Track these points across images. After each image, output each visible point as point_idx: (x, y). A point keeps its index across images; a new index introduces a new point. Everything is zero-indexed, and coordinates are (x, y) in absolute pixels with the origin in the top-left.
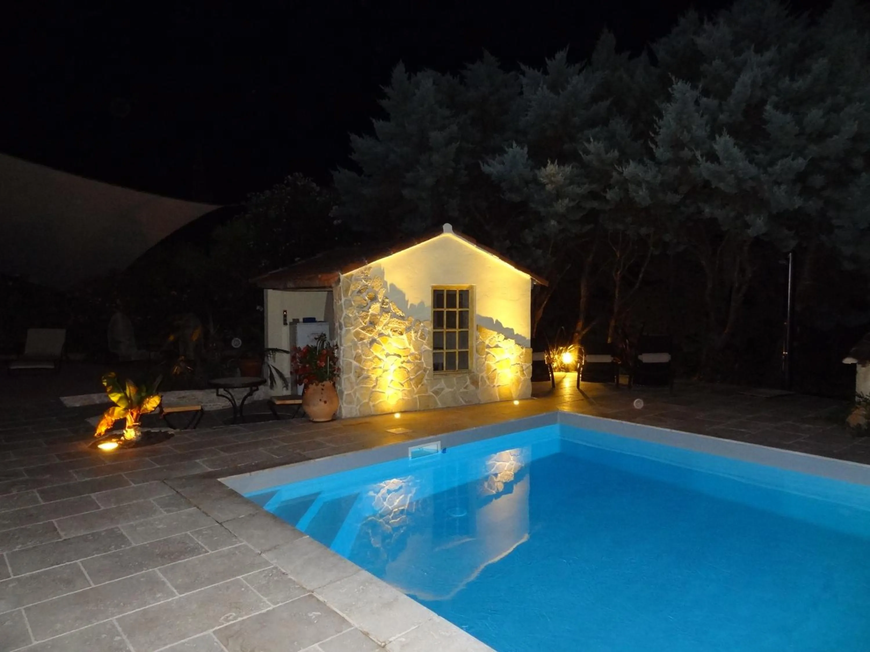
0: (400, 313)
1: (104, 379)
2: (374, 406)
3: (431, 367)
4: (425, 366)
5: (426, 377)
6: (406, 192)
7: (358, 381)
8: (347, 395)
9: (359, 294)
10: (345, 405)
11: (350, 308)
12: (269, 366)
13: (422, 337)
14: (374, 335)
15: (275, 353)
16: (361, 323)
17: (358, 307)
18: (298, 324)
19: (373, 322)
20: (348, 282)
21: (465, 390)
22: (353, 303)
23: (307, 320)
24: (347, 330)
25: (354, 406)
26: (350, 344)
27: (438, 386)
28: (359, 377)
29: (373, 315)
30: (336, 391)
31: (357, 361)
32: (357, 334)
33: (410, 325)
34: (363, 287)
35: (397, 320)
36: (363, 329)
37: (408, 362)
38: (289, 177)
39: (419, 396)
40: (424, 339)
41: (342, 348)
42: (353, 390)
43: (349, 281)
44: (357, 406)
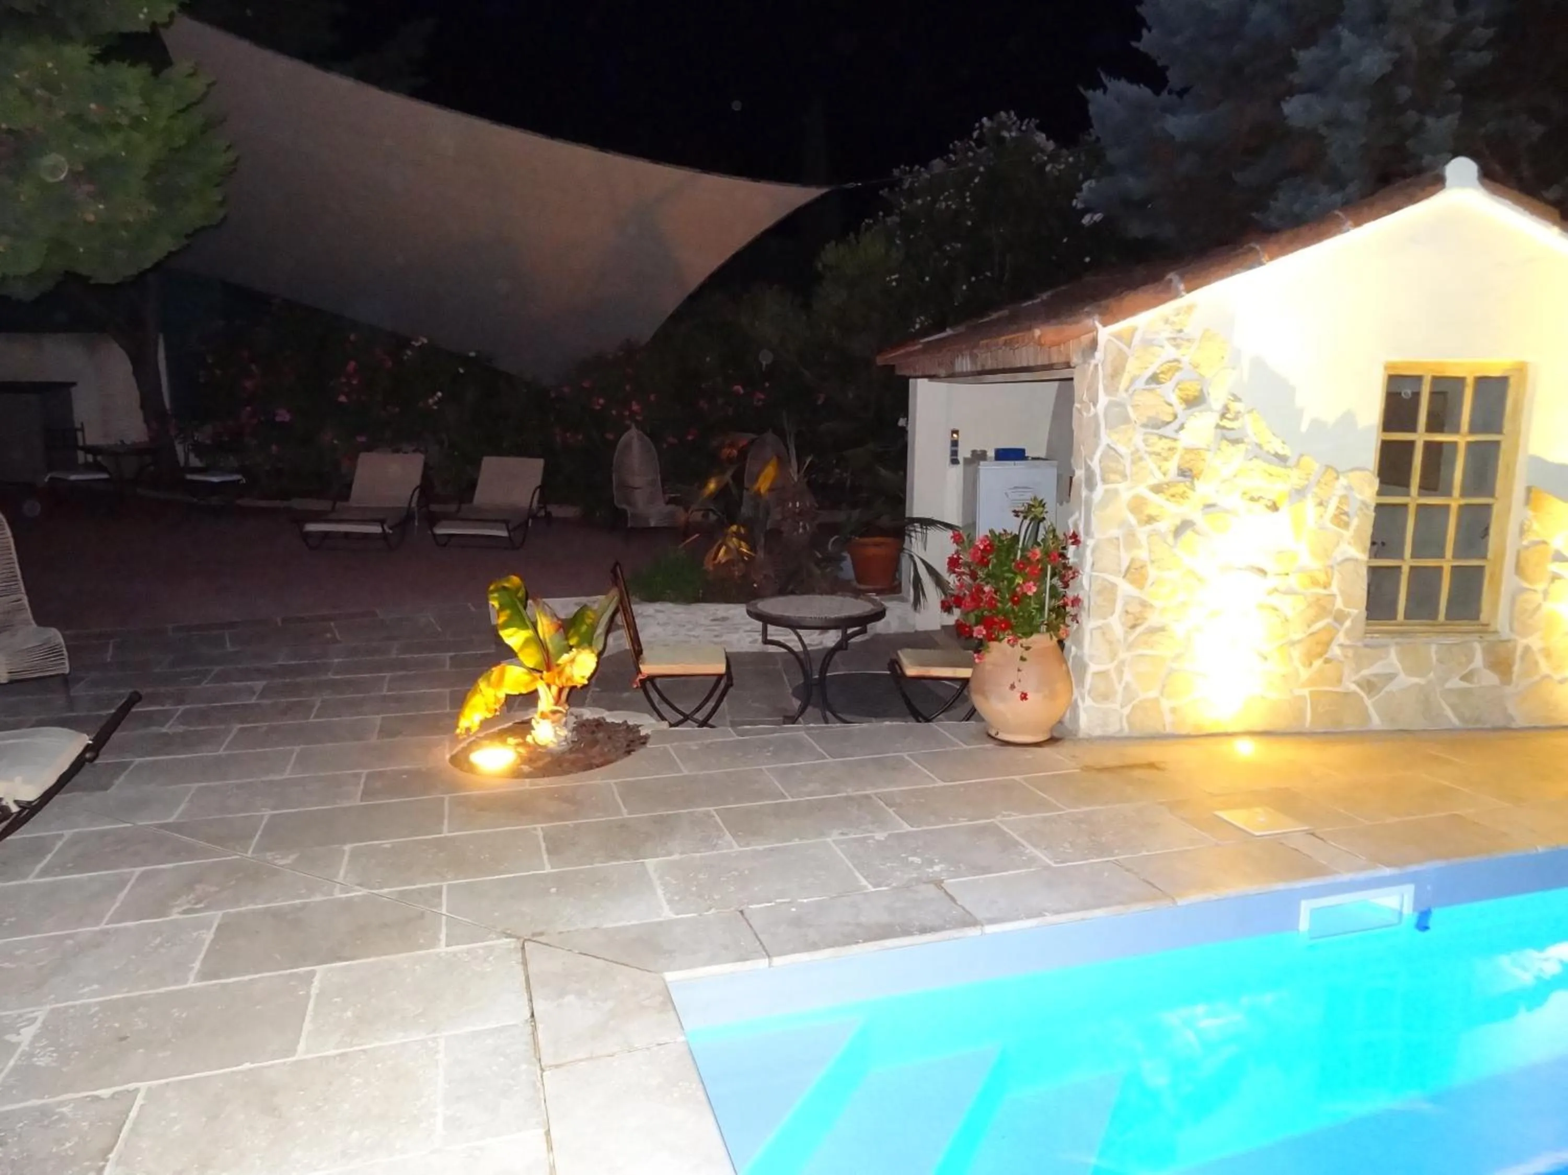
0: (1276, 446)
1: (493, 592)
2: (1173, 710)
3: (1358, 609)
4: (1339, 604)
5: (1341, 638)
6: (1292, 107)
7: (1131, 638)
8: (1096, 674)
9: (1153, 386)
10: (1089, 701)
11: (1123, 427)
12: (911, 557)
13: (1342, 519)
14: (1190, 509)
15: (927, 529)
16: (1152, 473)
17: (1144, 426)
18: (982, 463)
19: (1191, 470)
20: (1120, 350)
21: (1464, 684)
22: (1130, 409)
23: (1004, 455)
24: (1106, 491)
25: (1117, 706)
26: (1114, 532)
27: (1377, 668)
28: (1134, 627)
29: (1188, 450)
30: (1065, 661)
31: (1133, 582)
32: (1137, 505)
33: (1306, 482)
34: (1165, 366)
35: (1265, 466)
36: (1157, 489)
37: (1290, 592)
38: (985, 120)
39: (1311, 693)
40: (1346, 525)
41: (1090, 543)
42: (1116, 663)
43: (1125, 348)
44: (1122, 707)
